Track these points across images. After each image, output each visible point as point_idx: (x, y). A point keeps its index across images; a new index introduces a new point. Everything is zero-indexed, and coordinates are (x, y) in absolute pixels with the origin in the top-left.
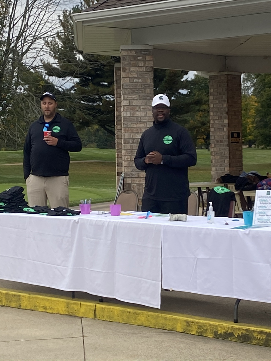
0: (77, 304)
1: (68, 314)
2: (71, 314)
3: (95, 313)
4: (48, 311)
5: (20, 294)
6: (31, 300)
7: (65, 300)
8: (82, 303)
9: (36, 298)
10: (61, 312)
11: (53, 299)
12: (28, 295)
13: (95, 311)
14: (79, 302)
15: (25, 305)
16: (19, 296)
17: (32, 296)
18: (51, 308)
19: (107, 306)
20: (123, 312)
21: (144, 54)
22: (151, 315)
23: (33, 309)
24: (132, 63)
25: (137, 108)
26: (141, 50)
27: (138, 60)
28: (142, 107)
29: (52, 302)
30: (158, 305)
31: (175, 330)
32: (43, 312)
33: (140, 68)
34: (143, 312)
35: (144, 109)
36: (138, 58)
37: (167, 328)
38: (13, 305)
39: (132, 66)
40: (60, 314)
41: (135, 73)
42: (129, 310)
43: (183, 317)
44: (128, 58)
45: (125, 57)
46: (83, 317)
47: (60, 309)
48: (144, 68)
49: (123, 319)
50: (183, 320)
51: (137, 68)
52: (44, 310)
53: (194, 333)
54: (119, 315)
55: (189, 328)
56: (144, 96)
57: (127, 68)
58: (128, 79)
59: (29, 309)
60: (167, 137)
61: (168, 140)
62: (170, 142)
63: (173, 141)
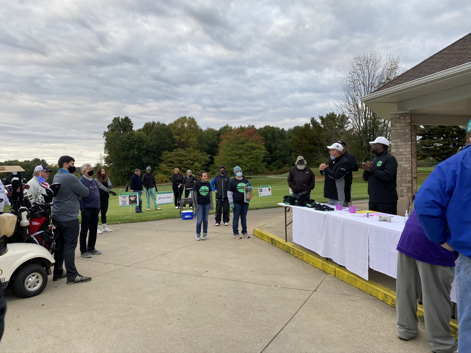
0: (327, 265)
1: (322, 269)
2: (324, 270)
3: (335, 273)
4: (314, 266)
5: (303, 252)
6: (307, 257)
7: (321, 261)
9: (309, 256)
10: (320, 268)
11: (317, 259)
12: (306, 254)
13: (335, 271)
14: (328, 264)
15: (305, 259)
16: (303, 253)
17: (307, 254)
18: (315, 264)
19: (341, 270)
20: (349, 276)
21: (405, 116)
22: (364, 283)
23: (308, 262)
24: (397, 121)
25: (400, 147)
26: (403, 114)
27: (401, 119)
28: (403, 146)
29: (316, 260)
30: (366, 278)
31: (377, 297)
32: (312, 265)
33: (402, 124)
34: (360, 279)
35: (405, 147)
36: (401, 118)
37: (373, 295)
38: (300, 257)
39: (397, 123)
40: (319, 269)
41: (399, 127)
42: (352, 276)
43: (383, 290)
44: (394, 119)
45: (393, 118)
46: (329, 274)
47: (319, 266)
48: (405, 124)
49: (349, 281)
50: (382, 292)
51: (400, 124)
52: (312, 264)
53: (389, 304)
54: (347, 278)
55: (386, 299)
56: (405, 140)
57: (394, 124)
58: (395, 131)
59: (306, 261)
60: (379, 162)
61: (380, 164)
62: (380, 165)
63: (382, 164)
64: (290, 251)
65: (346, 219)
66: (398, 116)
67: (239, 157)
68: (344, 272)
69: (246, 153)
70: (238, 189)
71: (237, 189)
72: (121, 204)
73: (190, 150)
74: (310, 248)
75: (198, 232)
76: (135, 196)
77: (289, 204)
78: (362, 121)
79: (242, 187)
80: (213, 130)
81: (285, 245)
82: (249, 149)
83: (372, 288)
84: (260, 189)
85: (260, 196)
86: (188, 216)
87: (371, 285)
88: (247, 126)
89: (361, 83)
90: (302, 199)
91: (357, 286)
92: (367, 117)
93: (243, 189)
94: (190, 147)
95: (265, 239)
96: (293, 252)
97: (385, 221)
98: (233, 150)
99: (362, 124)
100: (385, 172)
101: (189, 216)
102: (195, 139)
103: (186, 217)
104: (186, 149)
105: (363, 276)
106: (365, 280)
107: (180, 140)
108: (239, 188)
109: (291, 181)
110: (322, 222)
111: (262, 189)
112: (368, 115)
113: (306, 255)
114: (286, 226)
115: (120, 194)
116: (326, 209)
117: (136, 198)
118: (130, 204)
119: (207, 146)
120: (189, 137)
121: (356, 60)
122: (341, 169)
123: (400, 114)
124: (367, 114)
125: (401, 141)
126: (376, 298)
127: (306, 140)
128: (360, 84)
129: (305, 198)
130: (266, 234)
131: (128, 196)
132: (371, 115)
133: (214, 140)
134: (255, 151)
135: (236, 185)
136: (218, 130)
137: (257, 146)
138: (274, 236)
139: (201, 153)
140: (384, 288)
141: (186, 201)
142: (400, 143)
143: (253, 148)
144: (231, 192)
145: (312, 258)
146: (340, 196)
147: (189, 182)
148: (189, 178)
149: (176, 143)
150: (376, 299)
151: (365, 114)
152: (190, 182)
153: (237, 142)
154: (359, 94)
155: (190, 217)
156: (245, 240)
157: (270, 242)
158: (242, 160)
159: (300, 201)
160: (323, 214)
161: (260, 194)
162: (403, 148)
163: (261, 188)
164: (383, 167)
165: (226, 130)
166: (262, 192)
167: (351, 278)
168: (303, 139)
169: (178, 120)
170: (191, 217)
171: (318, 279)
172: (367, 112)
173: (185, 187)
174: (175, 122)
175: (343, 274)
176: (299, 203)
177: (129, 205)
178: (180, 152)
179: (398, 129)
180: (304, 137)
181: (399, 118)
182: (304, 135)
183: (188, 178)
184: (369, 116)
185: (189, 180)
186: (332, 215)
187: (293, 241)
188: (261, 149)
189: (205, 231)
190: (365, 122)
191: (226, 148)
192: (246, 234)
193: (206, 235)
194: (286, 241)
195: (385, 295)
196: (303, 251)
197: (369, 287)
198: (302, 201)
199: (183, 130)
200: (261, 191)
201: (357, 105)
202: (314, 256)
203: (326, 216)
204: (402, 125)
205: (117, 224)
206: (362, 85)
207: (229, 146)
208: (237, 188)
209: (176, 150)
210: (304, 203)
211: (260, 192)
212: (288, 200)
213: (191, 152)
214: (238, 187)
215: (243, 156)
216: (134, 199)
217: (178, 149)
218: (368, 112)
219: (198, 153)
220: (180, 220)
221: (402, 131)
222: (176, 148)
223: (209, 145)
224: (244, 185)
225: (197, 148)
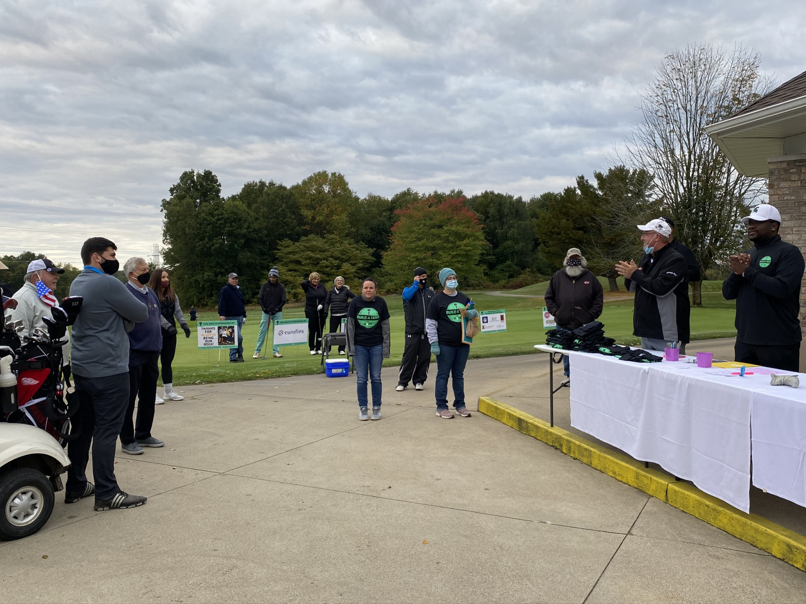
0: (647, 477)
1: (637, 487)
2: (640, 488)
3: (666, 494)
4: (618, 478)
5: (592, 449)
6: (601, 459)
7: (636, 469)
8: (653, 477)
9: (606, 458)
10: (630, 483)
11: (623, 464)
12: (598, 453)
13: (667, 492)
14: (650, 476)
15: (595, 464)
16: (591, 451)
17: (601, 453)
18: (620, 475)
19: (681, 490)
20: (700, 503)
21: (799, 166)
22: (737, 519)
23: (603, 470)
24: (782, 177)
25: (788, 231)
26: (795, 161)
27: (791, 173)
28: (794, 229)
29: (621, 467)
30: (746, 508)
31: (769, 551)
32: (612, 477)
33: (793, 182)
34: (725, 510)
35: (798, 231)
36: (791, 171)
37: (758, 546)
38: (585, 460)
39: (783, 181)
40: (629, 485)
41: (786, 189)
42: (707, 503)
43: (783, 535)
44: (777, 172)
45: (773, 171)
46: (652, 496)
47: (629, 478)
48: (799, 182)
49: (700, 514)
50: (782, 540)
51: (789, 183)
52: (613, 475)
53: (799, 566)
54: (695, 506)
55: (791, 556)
56: (798, 216)
57: (776, 183)
58: (777, 196)
59: (599, 469)
60: (765, 259)
61: (766, 262)
62: (767, 265)
63: (771, 264)
64: (561, 445)
65: (697, 380)
66: (785, 165)
67: (433, 254)
68: (687, 493)
69: (445, 245)
70: (449, 314)
71: (446, 315)
72: (201, 343)
73: (333, 239)
74: (610, 441)
75: (363, 402)
76: (230, 327)
77: (560, 348)
78: (682, 184)
79: (456, 310)
80: (380, 198)
81: (551, 433)
82: (451, 239)
83: (757, 530)
84: (483, 318)
85: (482, 330)
86: (339, 371)
87: (754, 524)
88: (448, 193)
89: (680, 106)
90: (590, 337)
91: (721, 525)
92: (691, 175)
93: (459, 315)
94: (333, 233)
95: (505, 420)
96: (569, 449)
97: (784, 385)
98: (420, 240)
99: (682, 190)
100: (778, 279)
101: (341, 370)
102: (344, 217)
103: (334, 371)
104: (325, 235)
105: (736, 504)
106: (742, 514)
107: (314, 218)
108: (452, 312)
109: (553, 302)
110: (638, 386)
111: (487, 317)
112: (694, 171)
113: (599, 455)
114: (552, 393)
115: (201, 323)
116: (645, 359)
117: (233, 331)
118: (220, 343)
119: (368, 232)
120: (332, 213)
121: (671, 60)
122: (667, 273)
123: (789, 163)
124: (691, 170)
125: (791, 219)
126: (765, 553)
127: (568, 220)
128: (678, 108)
129: (595, 336)
130: (507, 409)
131: (216, 327)
132: (700, 171)
133: (381, 219)
134: (464, 242)
135: (444, 306)
136: (390, 199)
137: (469, 231)
138: (523, 413)
139: (355, 245)
140: (784, 530)
141: (335, 339)
142: (789, 222)
143: (460, 236)
144: (434, 322)
145: (613, 462)
146: (666, 330)
147: (338, 301)
148: (338, 292)
149: (305, 224)
150: (767, 554)
151: (688, 169)
152: (341, 301)
153: (428, 223)
154: (677, 129)
155: (342, 373)
156: (461, 421)
157: (515, 425)
158: (439, 260)
159: (586, 340)
160: (640, 369)
161: (483, 328)
162: (794, 232)
163: (486, 314)
164: (772, 269)
165: (406, 199)
166: (487, 322)
167: (706, 508)
168: (562, 219)
169: (310, 178)
170: (344, 372)
171: (631, 508)
172: (692, 165)
173: (331, 310)
174: (304, 183)
175: (685, 498)
176: (583, 344)
177: (217, 345)
178: (315, 243)
179: (785, 192)
180: (564, 215)
181: (786, 171)
182: (564, 210)
183: (336, 293)
184: (696, 174)
185: (338, 297)
186: (662, 372)
187: (571, 425)
188: (477, 238)
189: (377, 402)
190: (688, 186)
191: (405, 235)
192: (462, 410)
193: (378, 410)
194: (552, 426)
195: (789, 546)
196: (592, 447)
197: (749, 528)
198: (590, 340)
199: (320, 198)
200: (485, 321)
201: (672, 152)
202: (617, 458)
203: (648, 373)
204: (794, 184)
205: (194, 384)
206: (682, 111)
207: (412, 232)
208: (447, 312)
209: (305, 238)
210: (595, 345)
211: (483, 322)
212: (557, 339)
213: (336, 242)
214: (450, 310)
215: (441, 252)
216: (229, 333)
217: (311, 236)
218: (694, 166)
219: (350, 244)
220: (323, 379)
221: (793, 198)
222: (306, 233)
223: (372, 229)
224: (460, 306)
225: (347, 235)
